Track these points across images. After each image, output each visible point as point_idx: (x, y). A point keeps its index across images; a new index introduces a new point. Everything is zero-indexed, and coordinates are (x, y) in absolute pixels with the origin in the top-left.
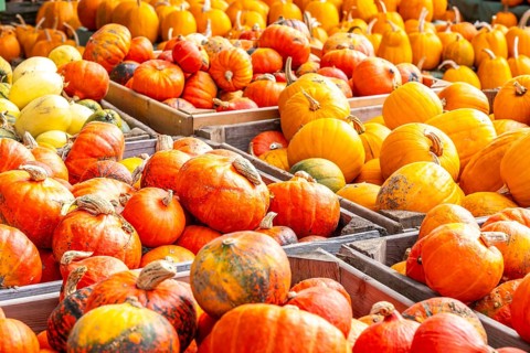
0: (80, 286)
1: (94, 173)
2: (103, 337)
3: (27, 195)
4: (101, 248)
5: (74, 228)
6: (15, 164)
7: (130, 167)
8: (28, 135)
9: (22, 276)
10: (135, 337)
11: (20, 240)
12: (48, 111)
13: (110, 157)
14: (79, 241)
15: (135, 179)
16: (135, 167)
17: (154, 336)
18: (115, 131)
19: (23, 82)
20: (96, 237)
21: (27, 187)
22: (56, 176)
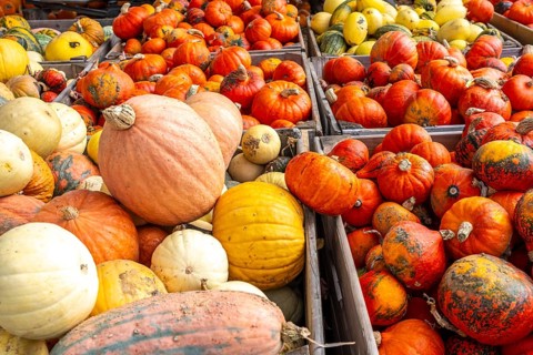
0: (477, 129)
1: (484, 65)
2: (496, 158)
3: (446, 75)
4: (488, 107)
5: (473, 95)
6: (440, 57)
7: (507, 62)
8: (445, 41)
9: (440, 120)
10: (515, 160)
11: (441, 99)
12: (457, 28)
13: (492, 56)
14: (476, 102)
15: (509, 70)
16: (509, 63)
17: (527, 161)
18: (496, 41)
19: (442, 11)
20: (485, 102)
21: (447, 70)
22: (461, 65)
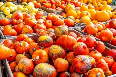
0: (39, 33)
1: (39, 18)
2: (43, 40)
4: (41, 28)
5: (37, 26)
6: (29, 17)
7: (44, 17)
8: (30, 13)
9: (30, 32)
10: (47, 40)
11: (30, 27)
12: (32, 10)
13: (41, 16)
14: (38, 27)
15: (45, 19)
16: (45, 17)
17: (50, 40)
18: (42, 12)
19: (28, 6)
20: (40, 27)
21: (30, 20)
22: (34, 19)
